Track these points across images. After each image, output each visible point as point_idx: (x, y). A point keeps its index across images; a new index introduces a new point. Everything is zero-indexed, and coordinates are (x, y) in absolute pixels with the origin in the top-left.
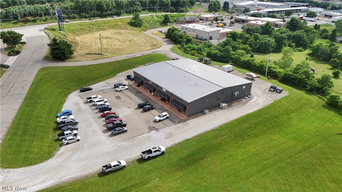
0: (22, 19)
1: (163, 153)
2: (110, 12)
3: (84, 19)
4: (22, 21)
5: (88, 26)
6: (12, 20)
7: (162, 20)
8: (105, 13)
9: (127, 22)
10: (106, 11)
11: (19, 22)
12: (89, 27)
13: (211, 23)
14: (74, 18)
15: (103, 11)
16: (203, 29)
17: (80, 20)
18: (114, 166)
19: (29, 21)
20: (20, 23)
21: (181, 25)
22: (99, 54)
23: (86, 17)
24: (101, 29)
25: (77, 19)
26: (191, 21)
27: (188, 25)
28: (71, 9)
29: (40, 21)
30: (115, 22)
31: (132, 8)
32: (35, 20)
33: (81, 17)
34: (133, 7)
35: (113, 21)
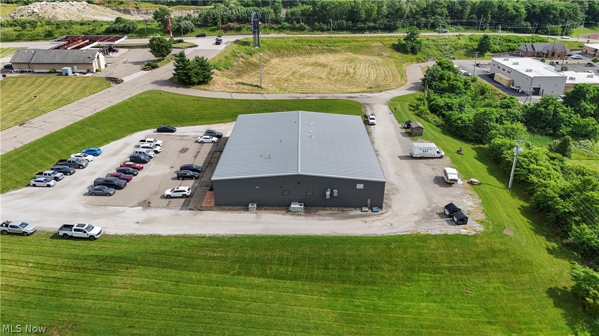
0: (224, 26)
1: (92, 238)
2: (372, 24)
3: (318, 33)
4: (222, 28)
5: (309, 43)
6: (211, 26)
7: (475, 45)
8: (360, 25)
9: (391, 43)
10: (364, 22)
11: (218, 29)
12: (309, 45)
13: (593, 63)
14: (301, 29)
15: (358, 21)
16: (527, 71)
17: (311, 33)
18: (11, 226)
19: (231, 29)
20: (219, 31)
21: (494, 59)
22: (257, 86)
23: (322, 30)
24: (330, 50)
25: (305, 31)
26: (546, 52)
27: (507, 60)
28: (301, 16)
29: (247, 30)
30: (366, 41)
31: (423, 19)
32: (240, 27)
33: (313, 30)
34: (427, 18)
35: (364, 39)
